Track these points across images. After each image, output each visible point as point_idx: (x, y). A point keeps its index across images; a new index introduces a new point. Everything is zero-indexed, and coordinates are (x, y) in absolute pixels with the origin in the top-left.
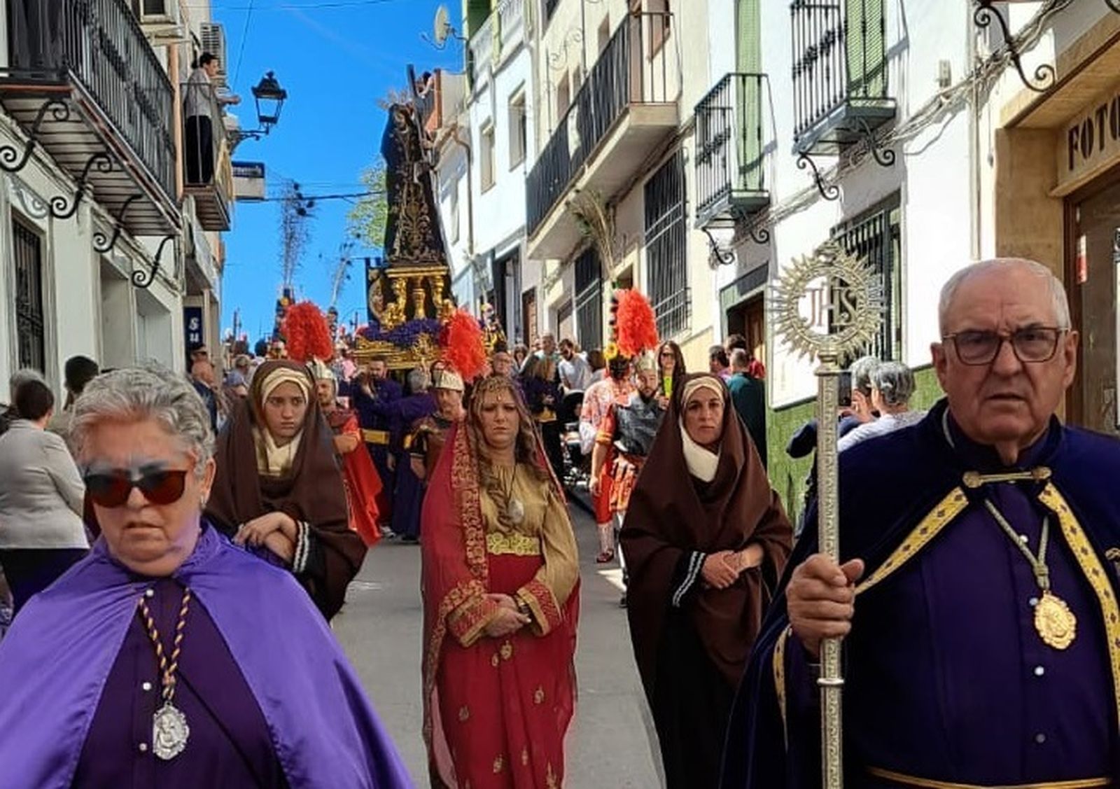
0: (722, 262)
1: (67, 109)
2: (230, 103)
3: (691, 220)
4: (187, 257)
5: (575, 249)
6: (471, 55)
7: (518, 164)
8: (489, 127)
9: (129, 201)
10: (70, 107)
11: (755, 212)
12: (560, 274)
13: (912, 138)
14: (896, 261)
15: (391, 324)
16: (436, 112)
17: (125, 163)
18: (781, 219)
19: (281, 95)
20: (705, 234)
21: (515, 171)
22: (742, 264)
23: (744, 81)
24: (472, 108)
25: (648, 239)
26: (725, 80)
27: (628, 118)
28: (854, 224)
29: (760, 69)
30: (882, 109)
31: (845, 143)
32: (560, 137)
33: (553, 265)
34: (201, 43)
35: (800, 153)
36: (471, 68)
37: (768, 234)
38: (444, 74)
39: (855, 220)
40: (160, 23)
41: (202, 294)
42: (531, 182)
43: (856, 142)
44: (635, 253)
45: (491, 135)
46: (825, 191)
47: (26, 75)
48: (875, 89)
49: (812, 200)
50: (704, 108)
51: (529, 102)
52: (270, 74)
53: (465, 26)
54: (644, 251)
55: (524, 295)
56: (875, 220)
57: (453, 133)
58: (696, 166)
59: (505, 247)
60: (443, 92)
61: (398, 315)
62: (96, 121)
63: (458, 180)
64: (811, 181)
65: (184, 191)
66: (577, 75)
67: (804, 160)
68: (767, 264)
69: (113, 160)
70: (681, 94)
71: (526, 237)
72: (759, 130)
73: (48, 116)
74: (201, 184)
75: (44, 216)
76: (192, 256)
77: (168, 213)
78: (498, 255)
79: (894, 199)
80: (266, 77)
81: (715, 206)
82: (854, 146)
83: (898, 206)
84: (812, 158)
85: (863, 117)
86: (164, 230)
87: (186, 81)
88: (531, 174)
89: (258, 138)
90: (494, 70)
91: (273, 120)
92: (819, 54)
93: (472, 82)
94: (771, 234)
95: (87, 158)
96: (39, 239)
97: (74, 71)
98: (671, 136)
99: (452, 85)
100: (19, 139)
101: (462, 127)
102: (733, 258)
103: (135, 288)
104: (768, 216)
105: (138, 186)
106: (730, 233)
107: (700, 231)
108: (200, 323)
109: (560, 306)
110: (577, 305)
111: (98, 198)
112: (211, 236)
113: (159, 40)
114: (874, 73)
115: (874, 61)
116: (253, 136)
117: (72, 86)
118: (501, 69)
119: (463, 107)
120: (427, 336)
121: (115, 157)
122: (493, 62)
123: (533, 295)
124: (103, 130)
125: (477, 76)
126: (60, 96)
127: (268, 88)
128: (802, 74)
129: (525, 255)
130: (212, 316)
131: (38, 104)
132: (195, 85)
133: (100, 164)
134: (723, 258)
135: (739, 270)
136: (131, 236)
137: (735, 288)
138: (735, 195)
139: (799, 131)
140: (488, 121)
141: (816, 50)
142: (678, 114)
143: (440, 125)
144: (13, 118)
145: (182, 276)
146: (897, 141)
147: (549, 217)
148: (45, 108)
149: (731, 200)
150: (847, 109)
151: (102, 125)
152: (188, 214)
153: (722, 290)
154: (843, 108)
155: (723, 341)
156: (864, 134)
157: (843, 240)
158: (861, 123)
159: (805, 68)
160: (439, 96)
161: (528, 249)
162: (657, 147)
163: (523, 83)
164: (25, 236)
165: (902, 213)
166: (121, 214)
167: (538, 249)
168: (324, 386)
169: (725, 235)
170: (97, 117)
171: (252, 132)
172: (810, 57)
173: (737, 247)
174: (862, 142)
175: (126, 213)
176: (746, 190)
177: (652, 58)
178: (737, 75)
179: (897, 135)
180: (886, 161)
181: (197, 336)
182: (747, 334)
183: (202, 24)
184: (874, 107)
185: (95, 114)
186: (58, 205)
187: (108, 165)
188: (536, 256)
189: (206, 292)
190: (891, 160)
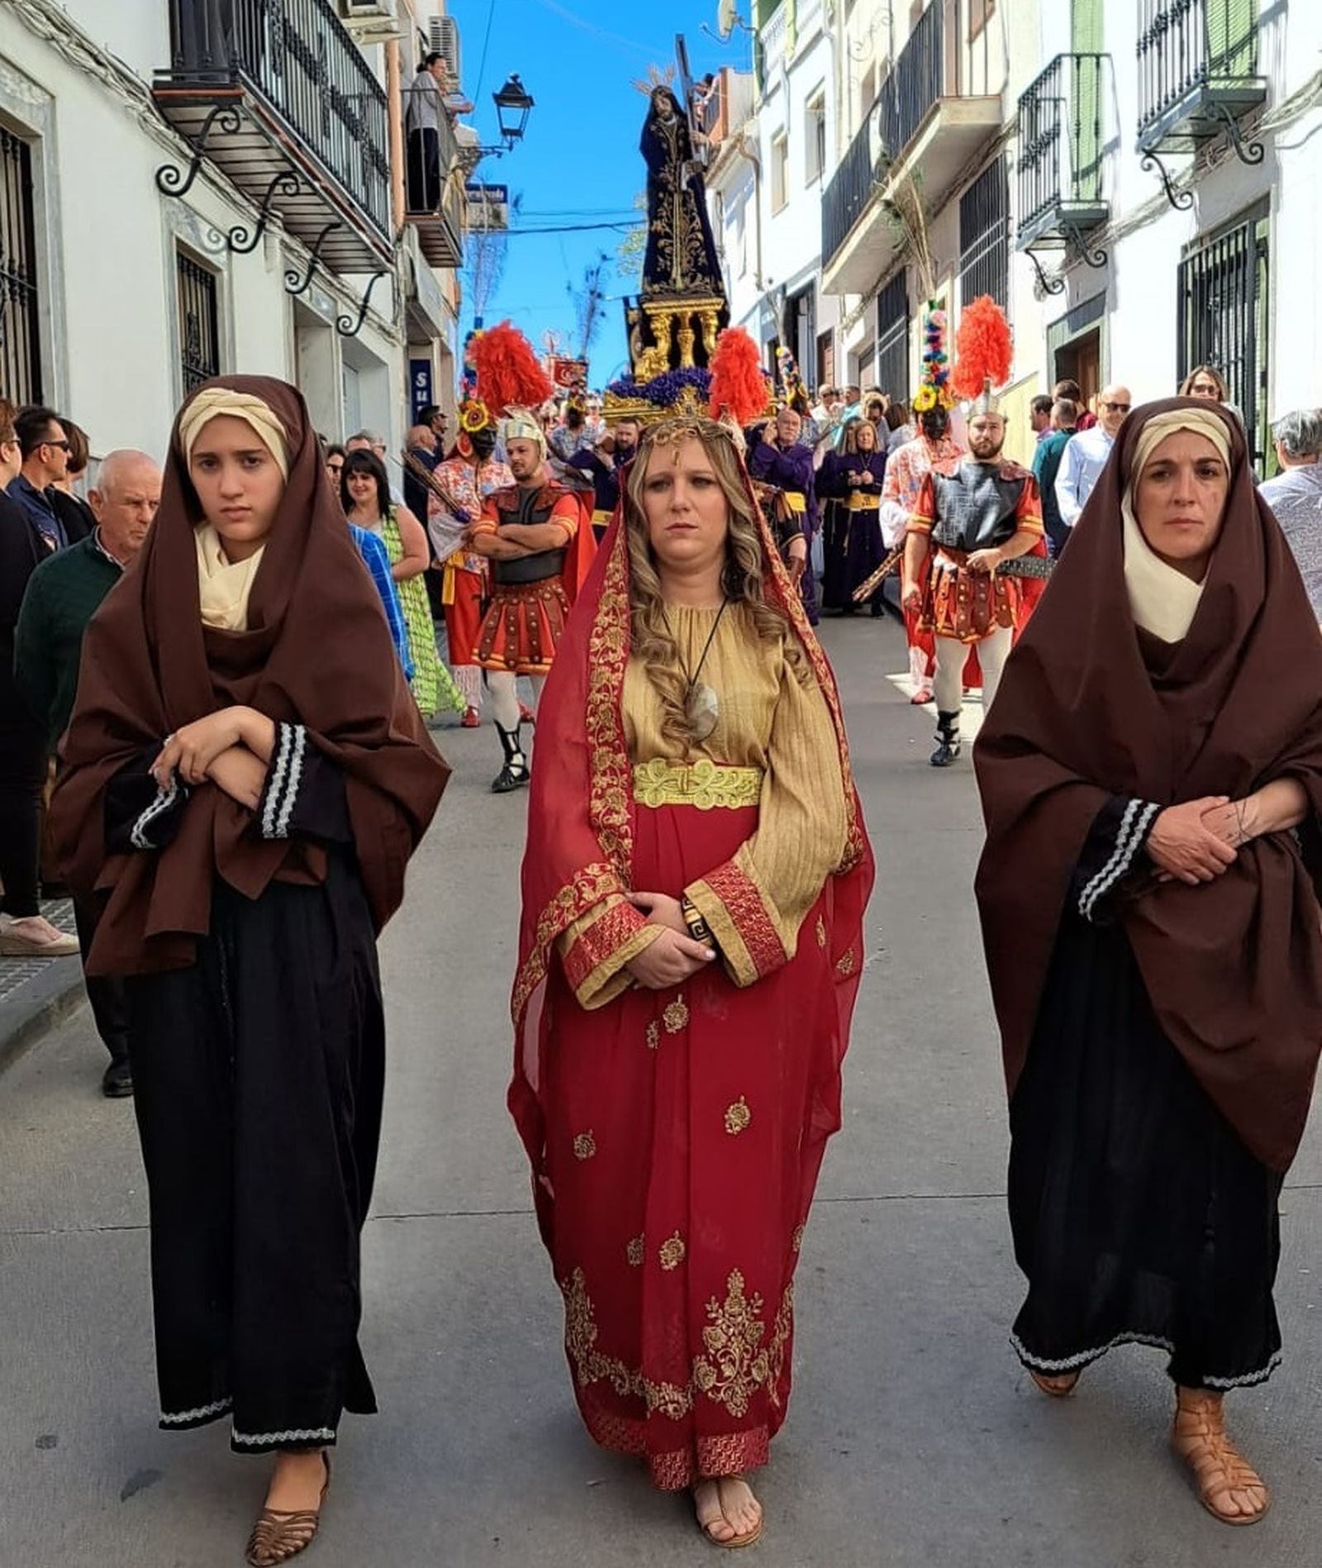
0: (1050, 292)
1: (237, 119)
2: (461, 112)
3: (1013, 241)
4: (408, 299)
5: (879, 281)
6: (761, 48)
7: (816, 179)
8: (783, 134)
9: (326, 231)
10: (242, 115)
11: (1090, 229)
12: (861, 311)
13: (1287, 126)
14: (1263, 284)
15: (648, 374)
16: (721, 118)
17: (316, 184)
18: (1121, 236)
19: (527, 102)
20: (1028, 257)
21: (811, 189)
22: (1075, 294)
23: (1078, 64)
24: (761, 113)
25: (963, 266)
26: (1056, 64)
27: (938, 117)
28: (1211, 240)
29: (1101, 46)
30: (1251, 90)
31: (1201, 139)
32: (860, 145)
33: (853, 301)
34: (430, 41)
35: (1144, 150)
36: (761, 64)
37: (1105, 255)
38: (730, 73)
39: (1212, 234)
40: (372, 15)
41: (431, 343)
42: (826, 200)
43: (1215, 135)
44: (948, 283)
45: (784, 145)
46: (1177, 200)
47: (194, 78)
48: (1240, 66)
49: (1161, 211)
50: (1030, 100)
51: (830, 103)
52: (515, 78)
53: (755, 13)
54: (958, 282)
55: (820, 339)
56: (1237, 233)
57: (739, 145)
58: (1019, 173)
59: (797, 282)
60: (729, 97)
61: (659, 363)
62: (277, 132)
63: (744, 202)
64: (1159, 186)
65: (405, 219)
66: (883, 68)
67: (1150, 160)
68: (1104, 292)
69: (300, 180)
70: (1006, 84)
71: (819, 270)
72: (1097, 124)
73: (216, 127)
74: (426, 210)
75: (222, 250)
76: (413, 298)
77: (375, 245)
78: (790, 291)
79: (1261, 206)
80: (511, 81)
81: (1041, 221)
82: (1214, 140)
83: (1266, 215)
84: (1156, 155)
85: (1224, 102)
86: (372, 266)
87: (409, 86)
88: (828, 193)
89: (500, 155)
90: (788, 66)
91: (517, 133)
92: (1169, 24)
93: (762, 82)
94: (1109, 256)
95: (271, 178)
96: (213, 278)
97: (246, 71)
98: (992, 138)
99: (740, 87)
100: (185, 156)
101: (749, 138)
102: (1063, 287)
103: (341, 336)
104: (1106, 233)
105: (335, 213)
106: (1061, 255)
107: (1023, 254)
108: (428, 379)
109: (861, 351)
110: (880, 350)
111: (289, 228)
112: (442, 275)
113: (371, 36)
114: (1240, 47)
115: (1240, 31)
116: (494, 152)
117: (244, 89)
118: (796, 65)
119: (752, 112)
120: (694, 389)
121: (303, 176)
122: (788, 57)
123: (830, 339)
124: (286, 144)
125: (768, 73)
126: (230, 102)
127: (512, 95)
128: (1149, 50)
129: (820, 288)
130: (443, 371)
131: (204, 112)
132: (419, 91)
133: (285, 185)
134: (1051, 288)
135: (1071, 302)
136: (335, 274)
137: (1065, 323)
138: (1065, 207)
139: (1143, 123)
140: (781, 129)
141: (1166, 18)
142: (1001, 110)
143: (725, 136)
144: (177, 130)
145: (401, 322)
146: (1268, 131)
147: (848, 241)
148: (212, 117)
149: (1059, 213)
150: (1203, 93)
151: (286, 138)
152: (411, 248)
153: (1050, 327)
154: (1198, 90)
155: (1049, 390)
156: (1223, 124)
157: (1197, 260)
158: (1222, 110)
159: (1151, 42)
160: (725, 101)
161: (824, 282)
162: (976, 151)
163: (823, 80)
164: (195, 275)
165: (1271, 223)
166: (317, 248)
167: (834, 282)
168: (521, 450)
169: (1053, 258)
170: (277, 127)
171: (493, 148)
172: (1159, 28)
173: (1068, 273)
174: (1223, 135)
175: (323, 246)
176: (1078, 201)
177: (971, 41)
178: (1072, 55)
179: (1267, 123)
180: (1253, 158)
181: (425, 394)
182: (1080, 381)
183: (431, 18)
184: (1238, 89)
185: (275, 124)
186: (238, 236)
187: (294, 187)
188: (833, 290)
189: (436, 342)
190: (1259, 155)
